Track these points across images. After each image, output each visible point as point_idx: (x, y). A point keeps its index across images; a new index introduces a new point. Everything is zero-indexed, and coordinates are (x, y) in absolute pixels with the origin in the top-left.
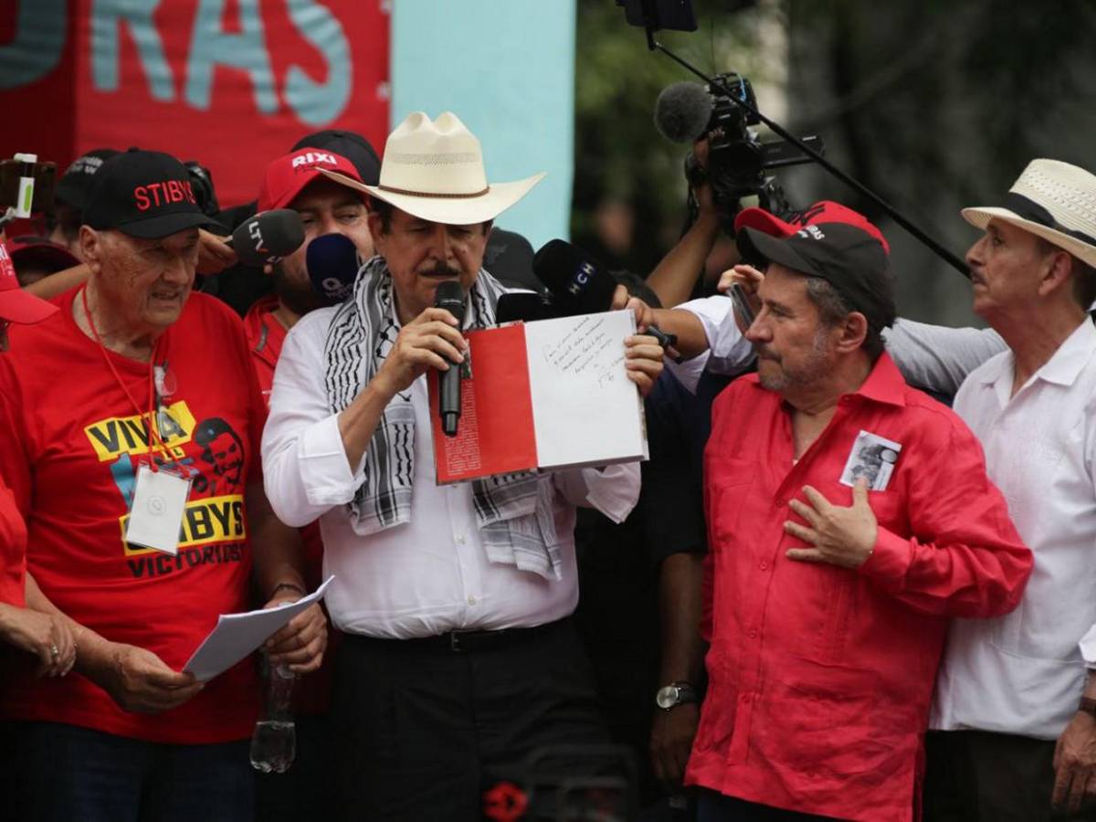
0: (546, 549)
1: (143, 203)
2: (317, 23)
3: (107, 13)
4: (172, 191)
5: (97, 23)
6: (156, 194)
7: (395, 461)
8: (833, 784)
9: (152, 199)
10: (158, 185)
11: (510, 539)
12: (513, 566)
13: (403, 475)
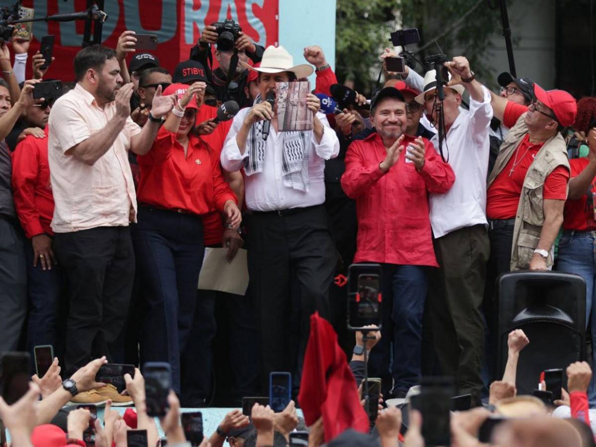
0: (303, 182)
1: (185, 74)
2: (256, 23)
3: (189, 20)
4: (194, 71)
5: (186, 23)
6: (189, 72)
7: (258, 153)
8: (419, 255)
9: (187, 73)
10: (190, 69)
11: (291, 179)
12: (292, 188)
13: (261, 157)
